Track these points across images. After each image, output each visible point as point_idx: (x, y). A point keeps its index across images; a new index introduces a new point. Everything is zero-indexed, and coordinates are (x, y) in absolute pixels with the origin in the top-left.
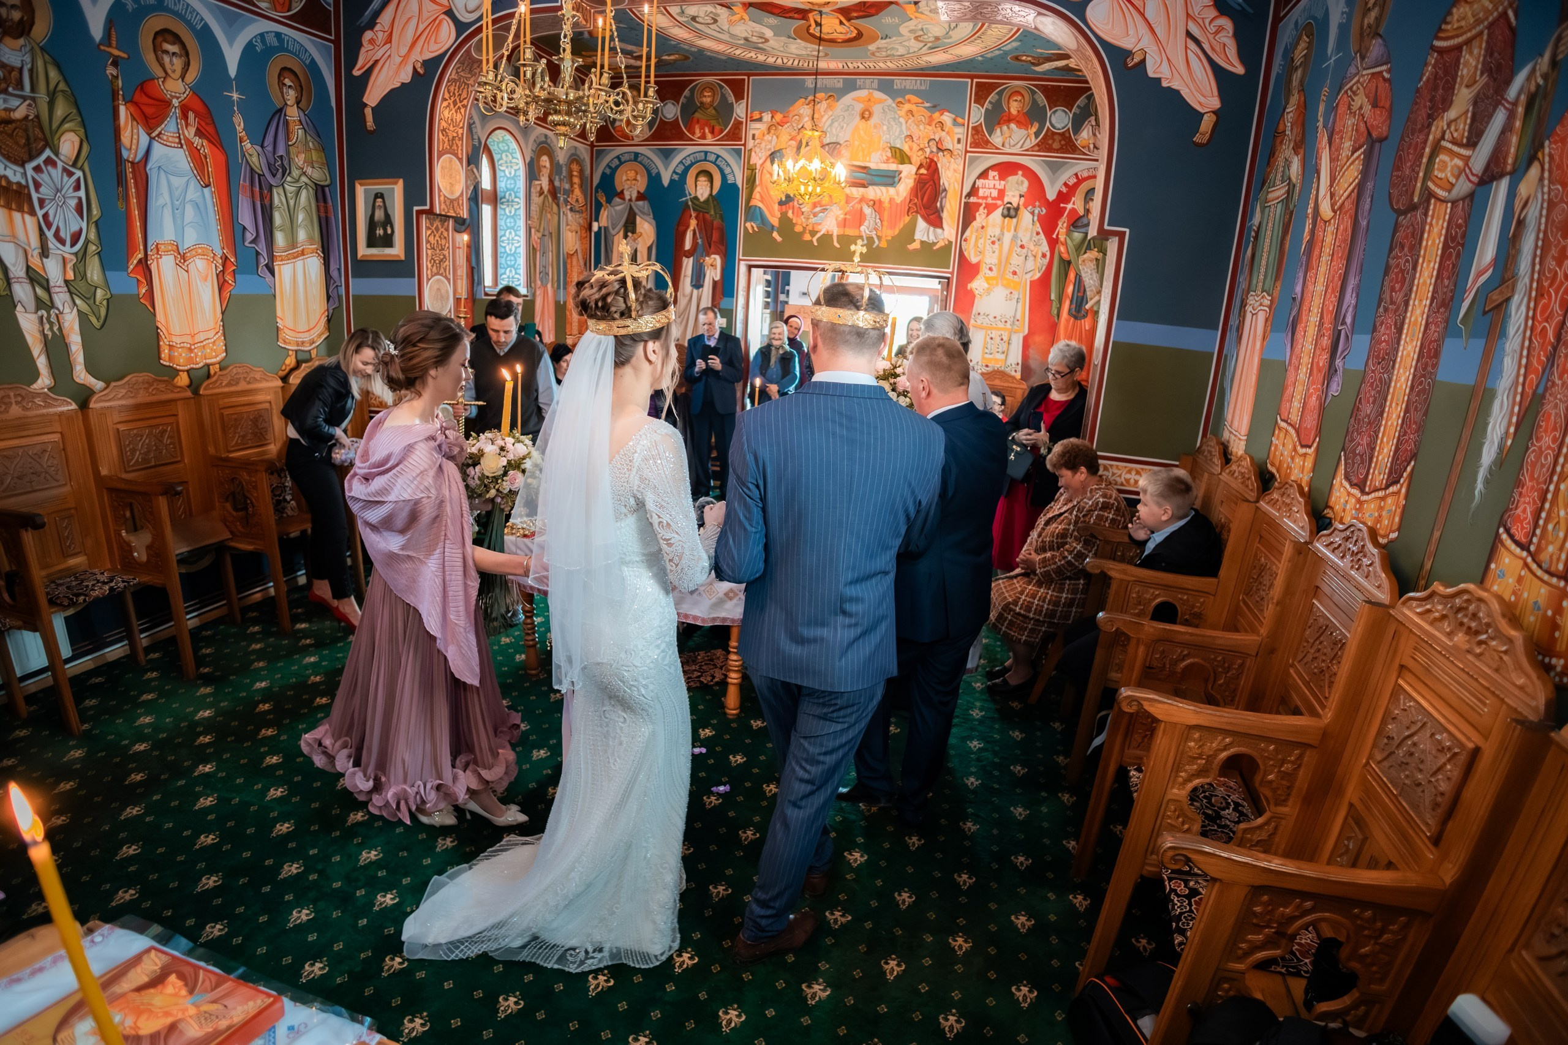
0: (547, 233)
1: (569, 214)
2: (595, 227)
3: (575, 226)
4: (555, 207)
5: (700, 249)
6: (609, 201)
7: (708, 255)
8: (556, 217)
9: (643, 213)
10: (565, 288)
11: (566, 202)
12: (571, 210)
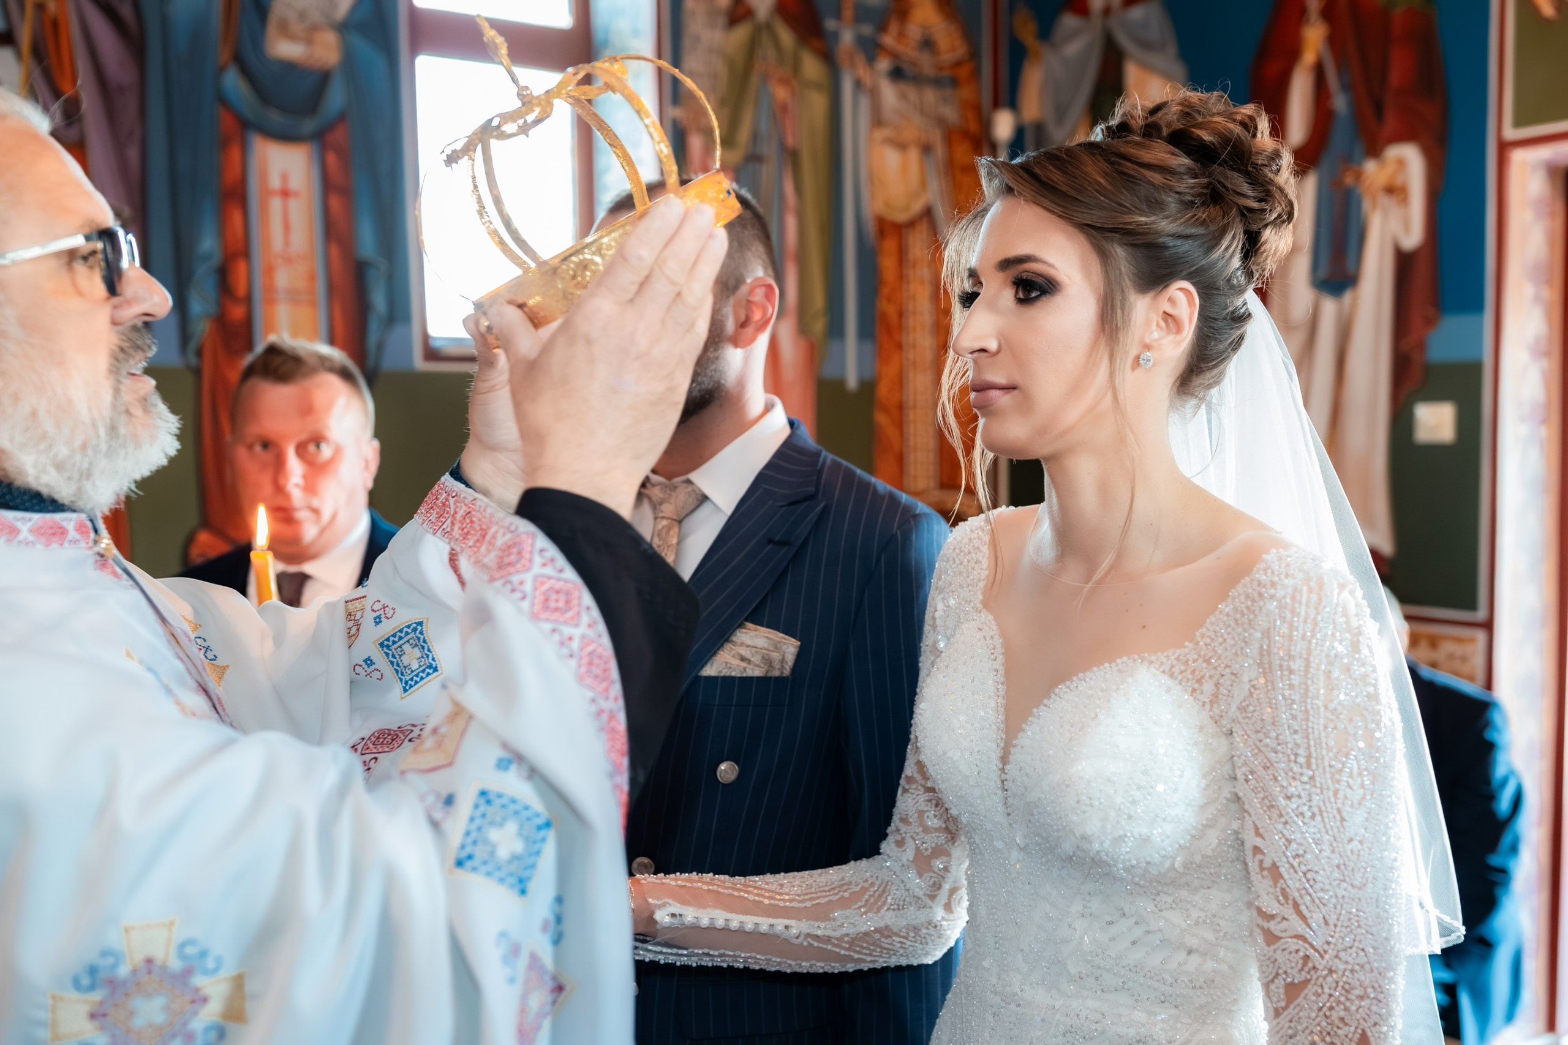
0: (769, 150)
1: (889, 93)
2: (1004, 126)
3: (915, 128)
4: (812, 67)
5: (1341, 135)
6: (1045, 32)
7: (1374, 150)
8: (818, 102)
9: (1146, 45)
10: (866, 332)
11: (871, 49)
12: (897, 74)
